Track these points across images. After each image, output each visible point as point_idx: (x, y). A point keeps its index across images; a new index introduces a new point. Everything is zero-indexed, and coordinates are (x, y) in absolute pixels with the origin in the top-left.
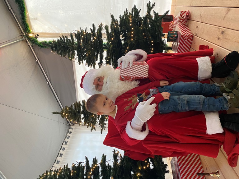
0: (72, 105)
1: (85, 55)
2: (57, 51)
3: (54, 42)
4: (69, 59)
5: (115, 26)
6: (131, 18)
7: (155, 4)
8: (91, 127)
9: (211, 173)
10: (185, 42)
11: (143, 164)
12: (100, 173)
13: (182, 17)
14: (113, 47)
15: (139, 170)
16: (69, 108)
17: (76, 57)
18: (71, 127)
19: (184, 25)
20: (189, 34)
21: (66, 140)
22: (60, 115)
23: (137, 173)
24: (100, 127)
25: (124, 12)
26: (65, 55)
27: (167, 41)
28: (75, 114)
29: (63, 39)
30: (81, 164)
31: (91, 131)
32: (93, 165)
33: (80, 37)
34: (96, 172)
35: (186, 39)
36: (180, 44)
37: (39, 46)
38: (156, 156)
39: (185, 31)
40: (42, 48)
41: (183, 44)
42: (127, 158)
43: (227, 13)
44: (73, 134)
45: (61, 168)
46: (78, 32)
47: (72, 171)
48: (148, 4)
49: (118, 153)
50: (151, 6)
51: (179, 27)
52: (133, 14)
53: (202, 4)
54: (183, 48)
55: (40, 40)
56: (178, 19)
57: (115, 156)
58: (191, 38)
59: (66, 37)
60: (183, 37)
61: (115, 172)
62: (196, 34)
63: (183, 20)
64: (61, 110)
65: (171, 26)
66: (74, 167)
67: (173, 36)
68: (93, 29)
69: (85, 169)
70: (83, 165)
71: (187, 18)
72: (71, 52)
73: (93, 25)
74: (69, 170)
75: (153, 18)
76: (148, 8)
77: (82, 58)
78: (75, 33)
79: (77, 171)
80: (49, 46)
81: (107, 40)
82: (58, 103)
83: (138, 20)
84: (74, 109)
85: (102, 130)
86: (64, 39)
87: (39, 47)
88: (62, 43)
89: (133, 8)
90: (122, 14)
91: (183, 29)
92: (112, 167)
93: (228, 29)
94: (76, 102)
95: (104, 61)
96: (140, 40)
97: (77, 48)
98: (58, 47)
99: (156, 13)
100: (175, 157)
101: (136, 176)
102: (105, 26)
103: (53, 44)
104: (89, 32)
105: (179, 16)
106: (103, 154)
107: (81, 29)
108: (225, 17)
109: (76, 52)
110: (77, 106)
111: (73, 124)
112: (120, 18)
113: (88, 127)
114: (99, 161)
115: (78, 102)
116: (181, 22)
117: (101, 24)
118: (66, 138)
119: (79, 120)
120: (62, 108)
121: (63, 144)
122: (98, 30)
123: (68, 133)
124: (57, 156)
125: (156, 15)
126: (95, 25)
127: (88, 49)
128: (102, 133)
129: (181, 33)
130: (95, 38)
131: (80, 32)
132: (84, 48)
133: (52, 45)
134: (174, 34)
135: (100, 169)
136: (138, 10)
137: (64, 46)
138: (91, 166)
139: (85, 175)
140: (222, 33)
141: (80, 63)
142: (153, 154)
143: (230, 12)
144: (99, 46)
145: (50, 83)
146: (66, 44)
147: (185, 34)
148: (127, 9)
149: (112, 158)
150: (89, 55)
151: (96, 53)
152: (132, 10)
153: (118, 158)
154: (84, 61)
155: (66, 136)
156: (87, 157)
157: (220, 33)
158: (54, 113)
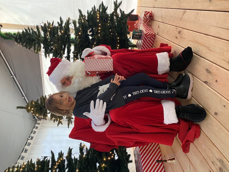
0: (37, 99)
1: (52, 49)
2: (22, 42)
3: (18, 33)
4: (35, 51)
5: (83, 21)
6: (99, 14)
7: (121, 2)
8: (58, 121)
9: (168, 160)
10: (148, 41)
11: (108, 155)
12: (66, 166)
13: (146, 17)
14: (80, 41)
15: (104, 161)
16: (35, 102)
17: (43, 50)
18: (38, 122)
19: (147, 25)
20: (152, 33)
21: (32, 135)
22: (25, 110)
23: (102, 164)
24: (67, 121)
25: (92, 8)
26: (31, 48)
27: (132, 39)
28: (41, 109)
29: (28, 31)
30: (46, 158)
31: (58, 126)
32: (59, 159)
33: (46, 30)
34: (61, 165)
35: (149, 37)
36: (143, 42)
37: (2, 37)
38: (120, 147)
39: (148, 30)
40: (6, 40)
41: (146, 42)
42: (93, 150)
43: (184, 14)
44: (39, 129)
45: (25, 164)
46: (45, 24)
47: (36, 166)
48: (115, 2)
49: (84, 146)
50: (118, 4)
51: (143, 26)
52: (101, 11)
53: (163, 5)
54: (146, 46)
55: (4, 31)
56: (143, 19)
57: (81, 149)
58: (153, 37)
59: (32, 29)
60: (147, 35)
61: (80, 164)
62: (158, 33)
63: (147, 20)
64: (26, 105)
65: (137, 25)
66: (39, 162)
67: (137, 34)
68: (60, 23)
69: (50, 164)
70: (48, 160)
71: (150, 18)
72: (37, 45)
73: (61, 18)
74: (33, 165)
75: (120, 16)
76: (115, 6)
77: (48, 51)
78: (41, 26)
79: (41, 166)
80: (14, 37)
81: (75, 34)
82: (23, 97)
83: (105, 16)
84: (40, 103)
85: (69, 124)
86: (30, 31)
87: (3, 39)
88: (27, 35)
89: (100, 5)
90: (90, 10)
91: (146, 28)
92: (78, 159)
93: (184, 29)
94: (42, 96)
95: (72, 55)
96: (107, 36)
97: (43, 40)
98: (22, 39)
99: (122, 11)
100: (138, 147)
101: (101, 167)
102: (73, 20)
103: (17, 35)
104: (57, 25)
105: (143, 16)
106: (70, 148)
107: (48, 22)
108: (181, 18)
109: (42, 45)
110: (43, 101)
111: (40, 119)
112: (88, 13)
113: (54, 122)
114: (65, 155)
115: (44, 96)
116: (145, 22)
117: (69, 18)
118: (31, 133)
119: (45, 115)
120: (28, 102)
121: (28, 139)
122: (65, 23)
123: (34, 128)
124: (22, 152)
125: (122, 13)
126: (63, 19)
127: (55, 43)
128: (68, 128)
129: (145, 32)
130: (63, 32)
131: (47, 24)
132: (51, 41)
133: (16, 37)
134: (138, 32)
135: (66, 163)
136: (106, 7)
137: (29, 38)
138: (56, 160)
139: (50, 169)
140: (179, 32)
141: (46, 56)
142: (116, 145)
143: (186, 14)
144: (66, 40)
145: (14, 76)
146: (31, 36)
147: (148, 33)
148: (94, 6)
149: (78, 151)
150: (56, 48)
151: (63, 47)
152: (100, 6)
153: (84, 151)
154: (50, 54)
155: (32, 132)
156: (53, 151)
157: (178, 32)
158: (18, 108)
